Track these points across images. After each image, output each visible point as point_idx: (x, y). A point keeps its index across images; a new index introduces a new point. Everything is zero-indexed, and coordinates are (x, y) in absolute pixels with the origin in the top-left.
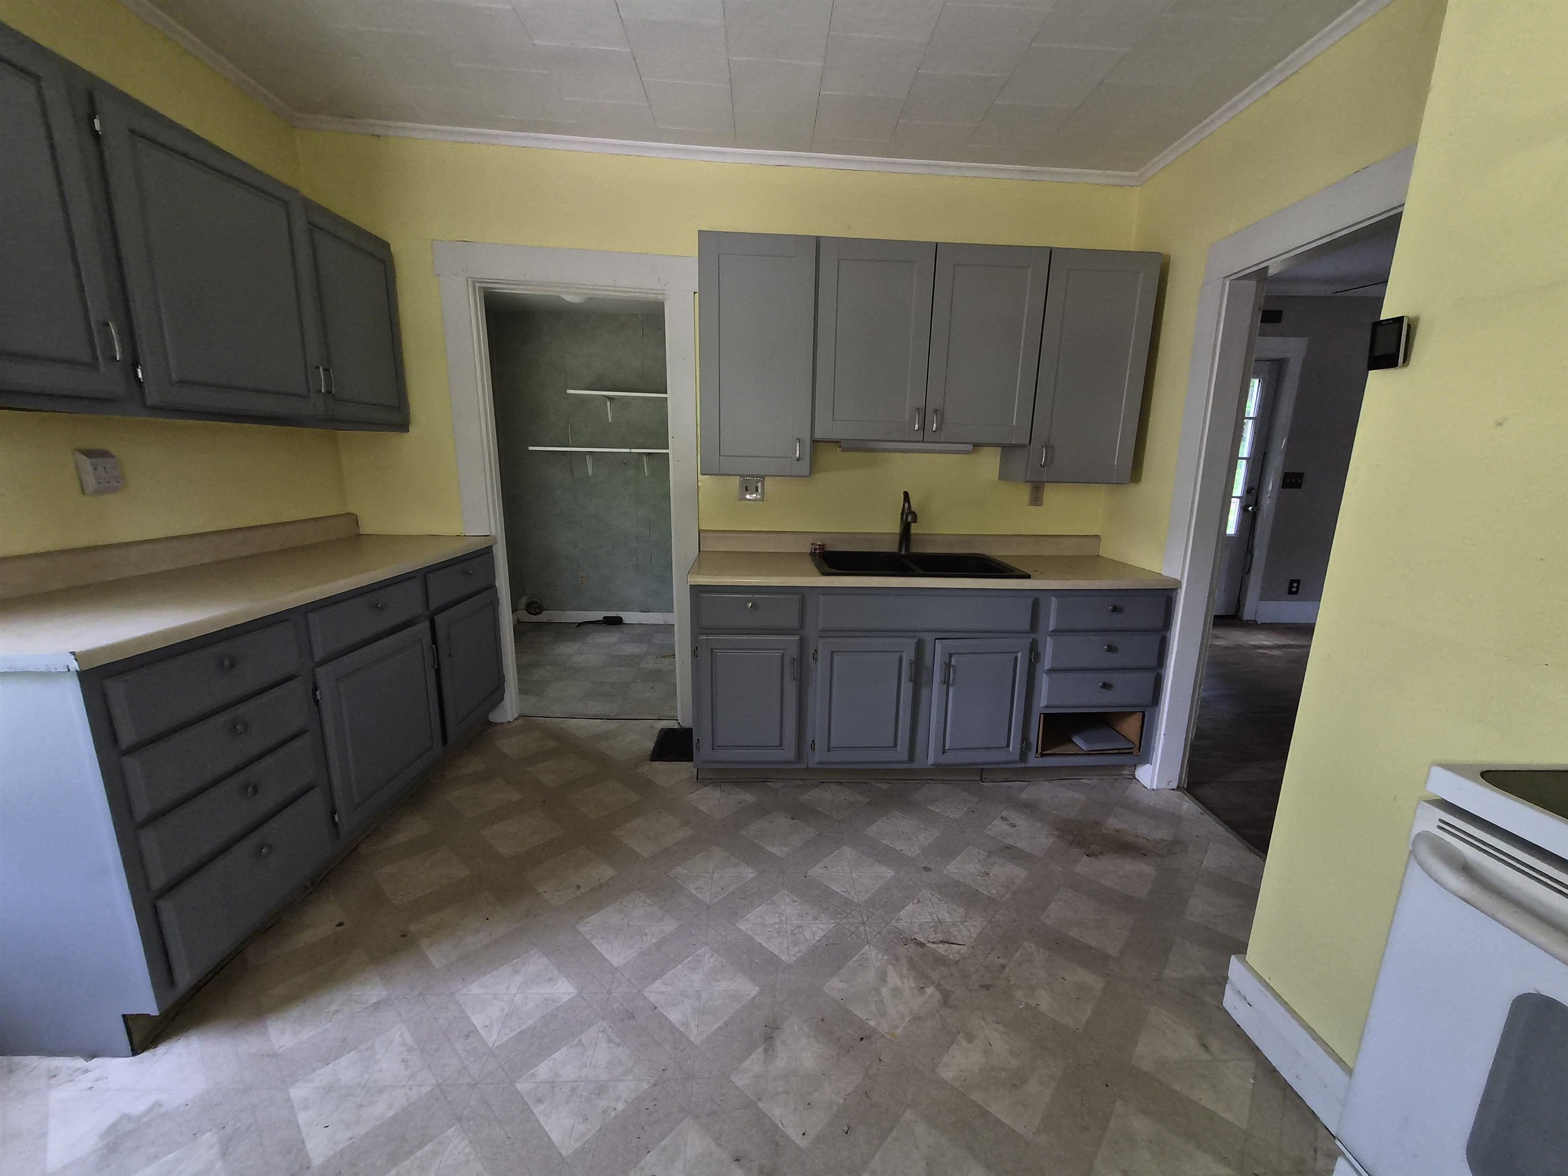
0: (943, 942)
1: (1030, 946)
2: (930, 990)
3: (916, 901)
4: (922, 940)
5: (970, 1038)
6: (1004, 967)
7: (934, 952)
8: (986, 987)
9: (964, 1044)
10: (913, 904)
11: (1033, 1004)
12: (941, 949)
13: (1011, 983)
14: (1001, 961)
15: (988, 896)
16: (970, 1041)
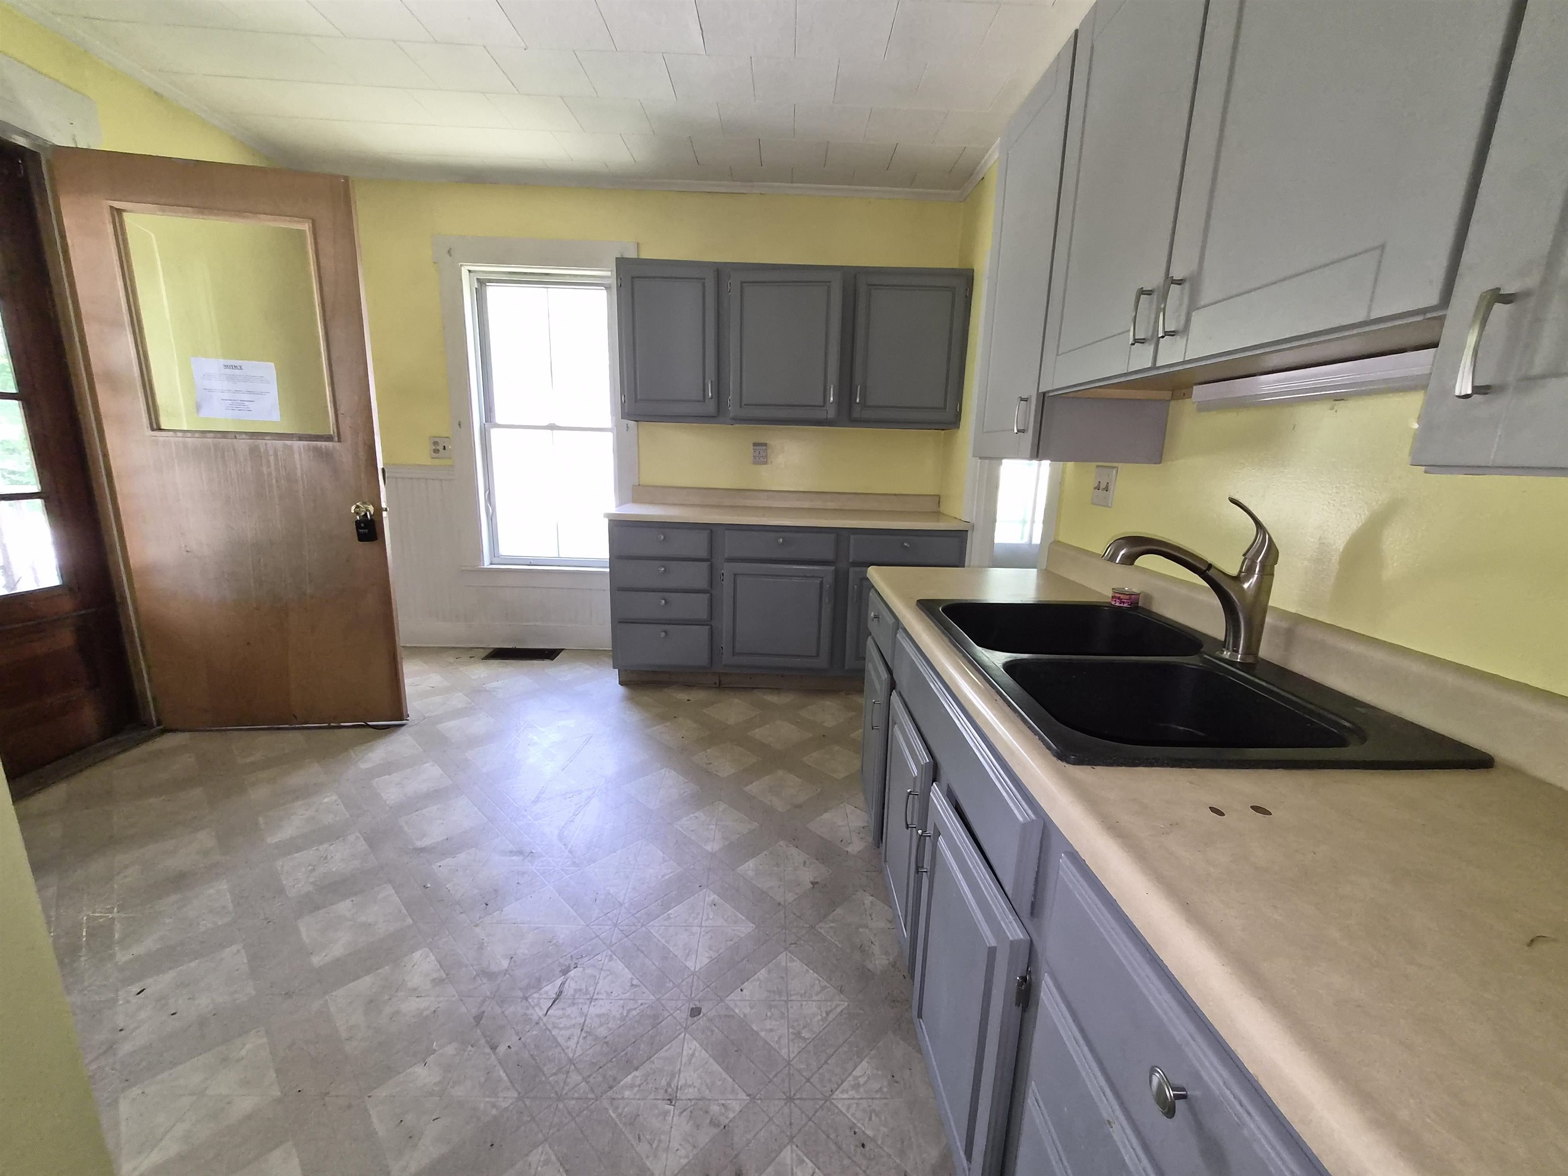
0: (560, 994)
1: (507, 1098)
2: (505, 964)
3: (635, 982)
4: (572, 974)
5: (437, 982)
6: (494, 1048)
7: (550, 981)
8: (478, 1018)
9: (435, 975)
10: (632, 979)
11: (431, 1059)
12: (551, 989)
13: (470, 1047)
14: (502, 1049)
15: (620, 1081)
16: (433, 980)
